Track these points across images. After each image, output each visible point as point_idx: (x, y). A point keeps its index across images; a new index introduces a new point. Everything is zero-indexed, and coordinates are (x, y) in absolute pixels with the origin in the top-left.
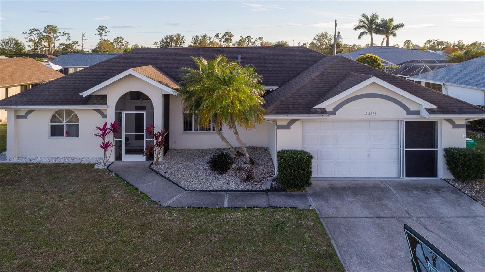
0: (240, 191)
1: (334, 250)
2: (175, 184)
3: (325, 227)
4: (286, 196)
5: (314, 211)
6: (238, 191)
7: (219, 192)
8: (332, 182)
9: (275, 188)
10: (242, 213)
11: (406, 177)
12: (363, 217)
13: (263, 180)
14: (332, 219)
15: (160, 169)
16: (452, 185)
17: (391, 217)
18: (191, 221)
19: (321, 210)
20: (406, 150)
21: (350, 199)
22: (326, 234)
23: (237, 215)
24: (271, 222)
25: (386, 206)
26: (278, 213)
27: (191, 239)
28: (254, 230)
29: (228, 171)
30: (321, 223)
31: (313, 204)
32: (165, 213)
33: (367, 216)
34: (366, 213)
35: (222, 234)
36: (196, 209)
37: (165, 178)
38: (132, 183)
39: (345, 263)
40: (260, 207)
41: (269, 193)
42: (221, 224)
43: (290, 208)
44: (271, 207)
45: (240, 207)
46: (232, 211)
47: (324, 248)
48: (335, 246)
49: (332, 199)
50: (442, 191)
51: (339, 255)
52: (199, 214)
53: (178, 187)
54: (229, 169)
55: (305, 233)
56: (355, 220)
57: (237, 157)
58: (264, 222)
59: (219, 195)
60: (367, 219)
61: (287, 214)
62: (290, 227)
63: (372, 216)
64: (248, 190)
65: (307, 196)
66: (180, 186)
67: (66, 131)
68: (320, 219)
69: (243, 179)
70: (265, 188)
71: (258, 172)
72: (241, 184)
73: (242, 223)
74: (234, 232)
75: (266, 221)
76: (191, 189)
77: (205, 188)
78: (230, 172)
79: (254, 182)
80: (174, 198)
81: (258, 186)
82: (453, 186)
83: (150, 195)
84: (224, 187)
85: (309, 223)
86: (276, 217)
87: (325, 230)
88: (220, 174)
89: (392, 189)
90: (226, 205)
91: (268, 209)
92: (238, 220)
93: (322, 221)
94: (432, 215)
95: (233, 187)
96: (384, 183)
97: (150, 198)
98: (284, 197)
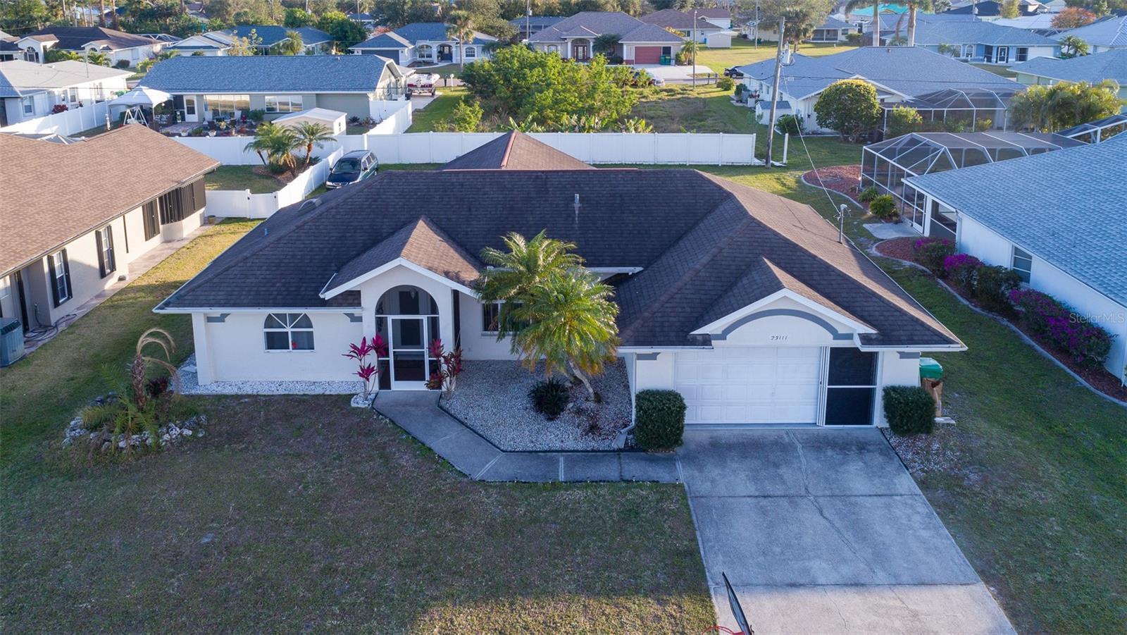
0: (582, 451)
1: (698, 545)
2: (484, 438)
3: (693, 512)
4: (646, 460)
5: (681, 486)
6: (578, 451)
7: (550, 454)
8: (715, 434)
9: (632, 447)
10: (585, 490)
11: (826, 424)
12: (745, 497)
13: (614, 432)
14: (703, 500)
15: (456, 406)
16: (886, 439)
17: (781, 496)
18: (517, 505)
19: (691, 485)
20: (828, 389)
21: (735, 465)
22: (691, 522)
23: (578, 494)
24: (623, 505)
25: (781, 477)
26: (633, 490)
27: (520, 531)
28: (601, 517)
29: (562, 414)
30: (688, 505)
31: (682, 473)
32: (481, 492)
33: (751, 494)
34: (752, 489)
35: (559, 524)
36: (521, 485)
37: (467, 427)
38: (420, 437)
39: (707, 562)
40: (608, 481)
41: (622, 454)
42: (557, 509)
43: (650, 482)
44: (623, 480)
45: (581, 482)
46: (571, 488)
47: (686, 543)
48: (699, 539)
49: (709, 466)
50: (869, 451)
51: (702, 552)
52: (527, 493)
53: (489, 444)
54: (563, 410)
55: (664, 522)
56: (733, 500)
57: (574, 387)
58: (612, 505)
59: (552, 459)
60: (748, 499)
61: (644, 493)
62: (648, 512)
63: (757, 494)
64: (593, 451)
65: (675, 460)
66: (491, 443)
67: (292, 342)
68: (687, 500)
69: (584, 431)
70: (616, 447)
71: (607, 415)
72: (582, 439)
73: (585, 507)
74: (575, 522)
75: (617, 504)
76: (510, 449)
77: (530, 447)
78: (565, 415)
79: (600, 435)
80: (487, 466)
81: (607, 442)
82: (888, 441)
83: (452, 459)
84: (558, 445)
85: (672, 507)
86: (629, 496)
87: (691, 516)
88: (550, 419)
89: (799, 446)
90: (562, 477)
91: (619, 485)
92: (579, 503)
93: (690, 502)
94: (837, 492)
95: (570, 444)
96: (792, 436)
97: (453, 467)
98: (643, 463)
